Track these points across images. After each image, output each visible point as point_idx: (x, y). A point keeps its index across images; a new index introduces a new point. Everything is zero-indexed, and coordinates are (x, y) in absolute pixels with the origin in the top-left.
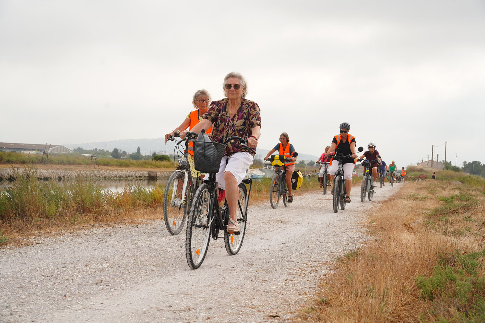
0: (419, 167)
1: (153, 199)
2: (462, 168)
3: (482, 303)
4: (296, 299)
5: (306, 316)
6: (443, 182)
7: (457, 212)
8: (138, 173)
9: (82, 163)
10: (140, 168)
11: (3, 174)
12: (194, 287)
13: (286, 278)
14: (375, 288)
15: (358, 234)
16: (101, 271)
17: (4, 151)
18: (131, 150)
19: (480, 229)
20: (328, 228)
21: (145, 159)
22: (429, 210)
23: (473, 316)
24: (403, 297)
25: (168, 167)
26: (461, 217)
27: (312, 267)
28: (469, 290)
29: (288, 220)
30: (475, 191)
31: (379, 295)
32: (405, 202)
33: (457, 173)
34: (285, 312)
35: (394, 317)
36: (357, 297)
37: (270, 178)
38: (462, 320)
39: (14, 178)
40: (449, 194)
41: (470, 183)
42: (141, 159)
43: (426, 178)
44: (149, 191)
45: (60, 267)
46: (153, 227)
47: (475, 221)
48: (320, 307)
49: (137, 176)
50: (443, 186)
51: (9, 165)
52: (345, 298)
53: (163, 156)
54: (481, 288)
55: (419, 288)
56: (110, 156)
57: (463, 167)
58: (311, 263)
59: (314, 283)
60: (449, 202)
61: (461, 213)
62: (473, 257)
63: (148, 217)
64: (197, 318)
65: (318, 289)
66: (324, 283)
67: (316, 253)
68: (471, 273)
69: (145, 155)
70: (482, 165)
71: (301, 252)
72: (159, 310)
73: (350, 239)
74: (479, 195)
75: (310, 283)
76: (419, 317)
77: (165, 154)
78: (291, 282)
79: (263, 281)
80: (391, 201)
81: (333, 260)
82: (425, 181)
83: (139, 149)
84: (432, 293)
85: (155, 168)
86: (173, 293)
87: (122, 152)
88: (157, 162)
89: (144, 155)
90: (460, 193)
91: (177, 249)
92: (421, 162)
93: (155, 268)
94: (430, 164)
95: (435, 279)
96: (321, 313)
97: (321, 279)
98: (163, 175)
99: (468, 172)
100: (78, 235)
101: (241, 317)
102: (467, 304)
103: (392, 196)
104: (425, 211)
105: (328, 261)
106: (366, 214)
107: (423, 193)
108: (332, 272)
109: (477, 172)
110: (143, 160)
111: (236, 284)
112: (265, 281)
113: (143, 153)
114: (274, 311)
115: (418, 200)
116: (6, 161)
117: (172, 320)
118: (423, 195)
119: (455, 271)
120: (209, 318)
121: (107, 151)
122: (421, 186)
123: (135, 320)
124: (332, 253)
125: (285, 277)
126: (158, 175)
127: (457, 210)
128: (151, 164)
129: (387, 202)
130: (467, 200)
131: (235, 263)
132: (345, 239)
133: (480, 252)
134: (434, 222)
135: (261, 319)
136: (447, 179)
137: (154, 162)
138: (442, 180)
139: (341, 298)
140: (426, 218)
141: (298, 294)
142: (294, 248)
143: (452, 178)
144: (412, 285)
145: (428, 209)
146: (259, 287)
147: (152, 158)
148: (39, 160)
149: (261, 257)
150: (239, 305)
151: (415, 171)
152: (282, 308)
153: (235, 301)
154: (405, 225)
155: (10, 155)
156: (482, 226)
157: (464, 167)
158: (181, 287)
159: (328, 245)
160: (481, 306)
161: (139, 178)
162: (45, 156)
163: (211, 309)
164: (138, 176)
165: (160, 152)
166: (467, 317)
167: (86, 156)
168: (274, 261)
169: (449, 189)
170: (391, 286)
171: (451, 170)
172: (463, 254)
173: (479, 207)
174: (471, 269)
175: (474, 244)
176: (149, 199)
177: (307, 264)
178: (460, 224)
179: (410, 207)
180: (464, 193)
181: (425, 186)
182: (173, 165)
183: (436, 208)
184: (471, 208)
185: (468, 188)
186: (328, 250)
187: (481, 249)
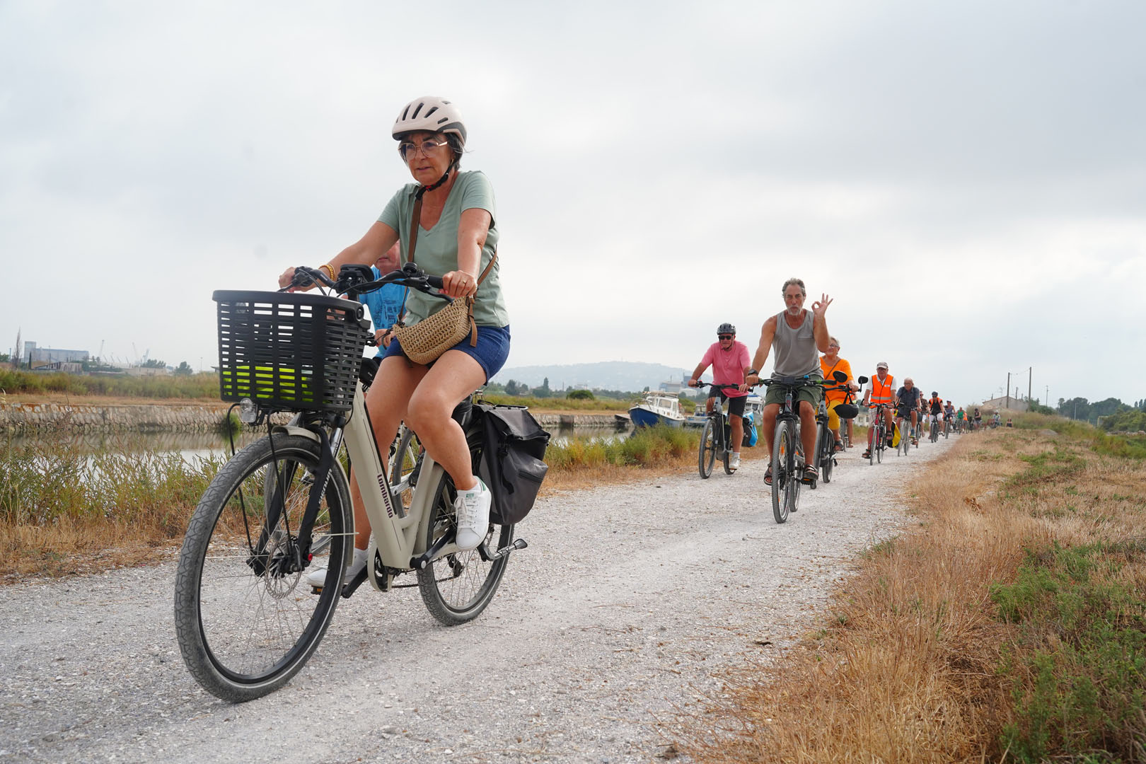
0: (987, 408)
2: (1057, 409)
3: (1102, 628)
4: (798, 616)
5: (814, 643)
6: (1025, 431)
7: (1052, 479)
8: (546, 417)
10: (549, 410)
12: (637, 595)
13: (779, 583)
14: (924, 600)
15: (892, 515)
18: (535, 383)
19: (1091, 508)
20: (843, 504)
21: (555, 396)
22: (1006, 476)
23: (1087, 648)
24: (970, 617)
25: (590, 409)
26: (1059, 488)
27: (820, 566)
28: (1080, 606)
30: (1080, 446)
31: (931, 613)
32: (966, 464)
33: (1049, 417)
34: (780, 636)
35: (955, 648)
36: (895, 615)
38: (1071, 655)
40: (1038, 451)
41: (1070, 433)
42: (550, 396)
44: (565, 445)
46: (572, 500)
47: (1082, 494)
48: (836, 629)
50: (1026, 438)
52: (877, 616)
53: (583, 391)
54: (1098, 604)
55: (996, 602)
56: (504, 392)
57: (1059, 407)
58: (818, 559)
59: (825, 592)
60: (1037, 463)
61: (1059, 482)
62: (1083, 552)
63: (563, 486)
64: (643, 643)
65: (830, 600)
66: (840, 591)
67: (825, 544)
68: (1079, 579)
69: (556, 391)
70: (1090, 404)
71: (801, 542)
72: (583, 630)
73: (879, 523)
74: (1087, 452)
75: (818, 591)
76: (997, 648)
77: (585, 388)
78: (787, 589)
79: (743, 587)
80: (942, 462)
81: (854, 555)
83: (546, 381)
84: (1016, 611)
85: (571, 410)
86: (605, 604)
87: (521, 386)
88: (574, 400)
89: (554, 390)
90: (1056, 449)
91: (608, 535)
92: (990, 399)
93: (576, 565)
94: (1004, 402)
95: (1021, 588)
96: (839, 639)
97: (836, 586)
98: (583, 421)
99: (1066, 416)
101: (712, 643)
102: (1076, 629)
103: (944, 454)
104: (999, 478)
105: (846, 556)
106: (903, 483)
107: (995, 450)
108: (854, 574)
109: (1082, 416)
110: (553, 398)
111: (702, 590)
112: (748, 587)
113: (553, 387)
114: (763, 635)
115: (986, 461)
117: (605, 646)
118: (995, 452)
119: (1054, 575)
120: (661, 644)
121: (499, 385)
122: (990, 438)
123: (548, 644)
124: (852, 544)
125: (777, 581)
126: (575, 421)
127: (1052, 476)
128: (565, 404)
130: (1069, 461)
131: (699, 558)
132: (870, 522)
133: (1093, 545)
134: (1015, 495)
135: (742, 648)
136: (1032, 426)
137: (569, 401)
138: (1025, 429)
139: (869, 616)
140: (1000, 490)
141: (800, 608)
142: (790, 535)
143: (1041, 424)
144: (983, 597)
145: (1003, 476)
146: (738, 596)
147: (566, 395)
149: (739, 550)
150: (707, 625)
152: (774, 630)
153: (701, 618)
154: (968, 500)
156: (1093, 503)
157: (1061, 408)
158: (616, 595)
159: (844, 532)
160: (1099, 632)
161: (547, 425)
163: (663, 629)
164: (545, 422)
165: (578, 385)
166: (1078, 650)
168: (760, 556)
169: (1037, 443)
170: (950, 600)
171: (1039, 412)
172: (1064, 549)
173: (1088, 473)
174: (1079, 573)
175: (1082, 531)
176: (564, 458)
177: (812, 562)
178: (1058, 499)
179: (975, 471)
180: (1062, 449)
181: (998, 438)
182: (597, 406)
183: (1018, 473)
184: (1076, 474)
185: (1068, 442)
186: (844, 539)
187: (1094, 540)
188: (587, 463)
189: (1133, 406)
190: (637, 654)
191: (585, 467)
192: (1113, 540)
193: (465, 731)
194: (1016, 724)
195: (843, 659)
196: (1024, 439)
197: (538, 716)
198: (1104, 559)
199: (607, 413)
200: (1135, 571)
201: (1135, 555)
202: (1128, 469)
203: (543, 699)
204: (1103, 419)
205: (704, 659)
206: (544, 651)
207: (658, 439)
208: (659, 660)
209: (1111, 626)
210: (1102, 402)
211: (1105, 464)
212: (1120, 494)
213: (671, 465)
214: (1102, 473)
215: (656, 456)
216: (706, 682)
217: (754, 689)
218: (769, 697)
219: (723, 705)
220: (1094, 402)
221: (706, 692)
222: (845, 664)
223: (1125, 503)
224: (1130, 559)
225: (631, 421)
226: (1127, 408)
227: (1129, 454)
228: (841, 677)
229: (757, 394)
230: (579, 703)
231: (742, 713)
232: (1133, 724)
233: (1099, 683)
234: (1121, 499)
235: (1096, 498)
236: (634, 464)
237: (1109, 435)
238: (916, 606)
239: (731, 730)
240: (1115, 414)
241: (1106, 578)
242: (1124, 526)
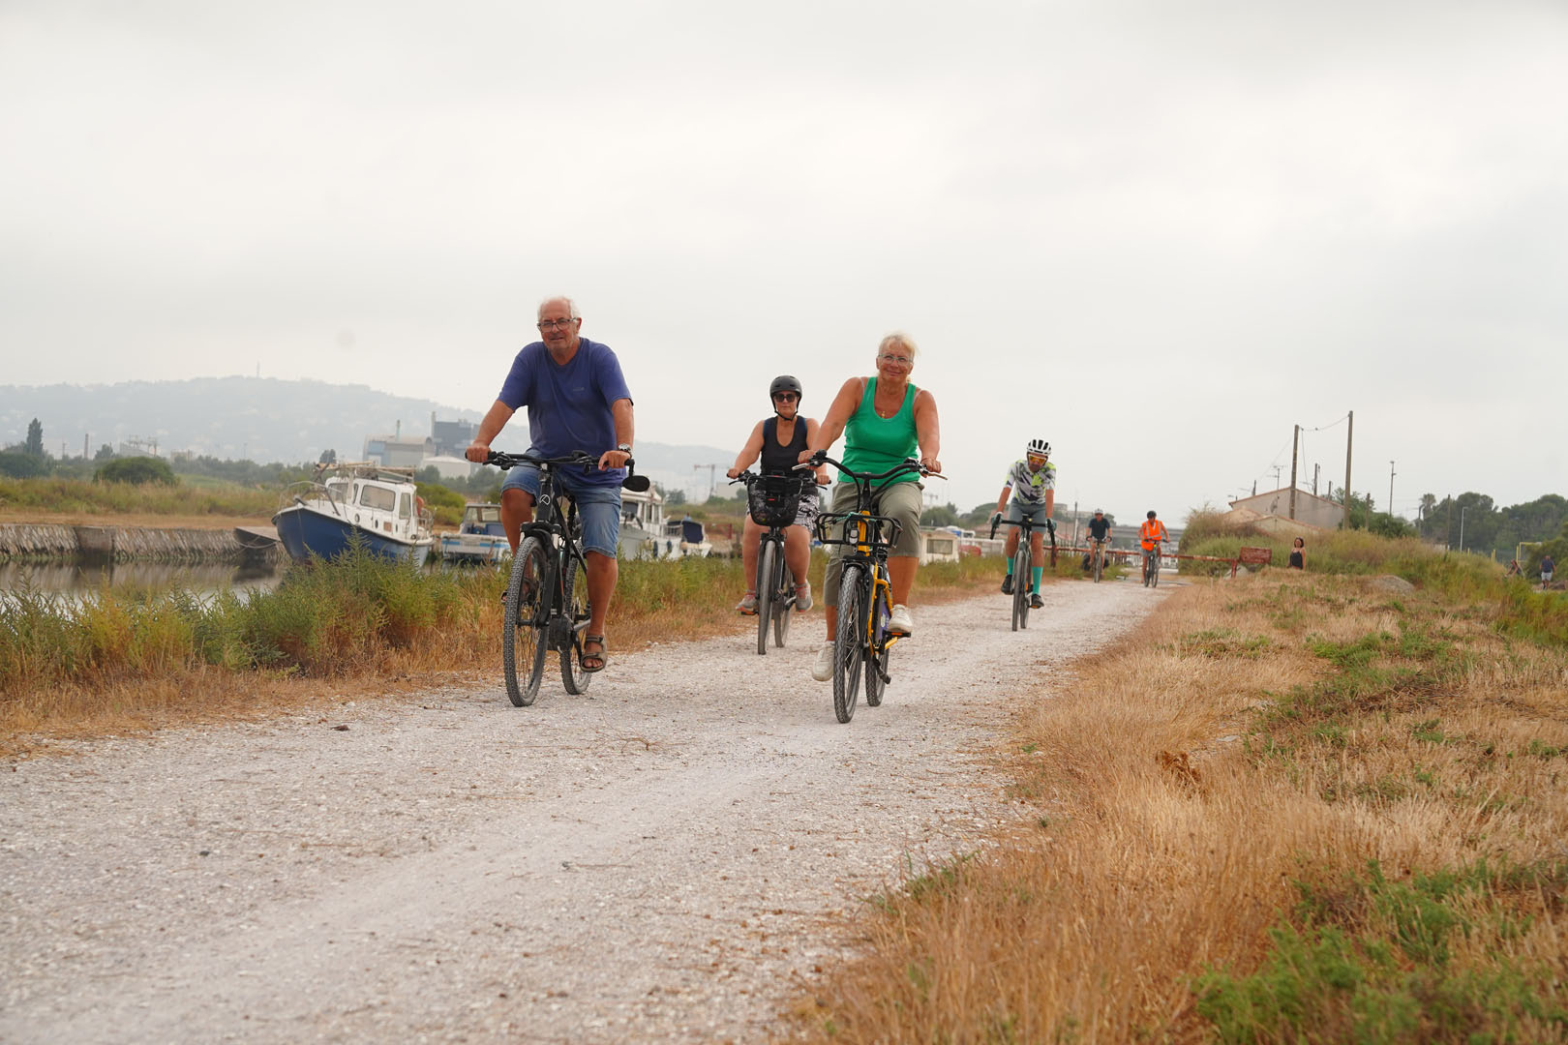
0: (1240, 517)
1: (89, 648)
2: (1418, 521)
6: (1334, 580)
7: (1383, 703)
8: (31, 534)
10: (40, 513)
12: (252, 1024)
15: (969, 799)
19: (1473, 775)
20: (845, 772)
21: (60, 473)
22: (1271, 695)
26: (1399, 726)
29: (673, 740)
30: (1466, 618)
32: (1172, 663)
33: (1394, 543)
40: (1358, 632)
41: (1445, 585)
42: (45, 473)
43: (1267, 561)
44: (74, 612)
46: (87, 767)
47: (1456, 741)
49: (24, 550)
50: (1333, 597)
53: (144, 460)
55: (1208, 1018)
57: (1422, 518)
58: (763, 918)
60: (1352, 662)
61: (1400, 711)
62: (1437, 889)
63: (66, 727)
65: (783, 1028)
66: (810, 1005)
67: (785, 877)
68: (1421, 957)
69: (65, 457)
70: (1499, 510)
71: (722, 872)
73: (934, 820)
74: (1481, 633)
75: (750, 1004)
77: (150, 452)
78: (670, 999)
80: (1116, 660)
81: (856, 906)
82: (1264, 575)
83: (35, 430)
85: (106, 514)
88: (114, 486)
89: (58, 456)
90: (1402, 625)
91: (184, 862)
92: (1249, 495)
93: (84, 946)
94: (1284, 505)
95: (1270, 982)
97: (800, 986)
98: (143, 545)
99: (1439, 540)
103: (1120, 639)
104: (1253, 702)
105: (836, 910)
106: (1008, 714)
107: (1252, 627)
109: (1478, 541)
110: (54, 480)
111: (436, 1008)
112: (563, 995)
113: (54, 447)
115: (1225, 656)
118: (1249, 635)
122: (1243, 598)
124: (855, 876)
125: (648, 982)
126: (119, 546)
127: (1382, 696)
128: (87, 496)
129: (1097, 664)
130: (1427, 656)
131: (438, 921)
132: (911, 820)
133: (1468, 871)
134: (1287, 746)
136: (1353, 566)
137: (101, 488)
138: (1334, 572)
140: (1254, 730)
142: (693, 856)
143: (1374, 562)
145: (1265, 694)
146: (533, 1021)
147: (93, 469)
149: (550, 896)
151: (1222, 534)
154: (1168, 759)
156: (1480, 764)
157: (1426, 520)
158: (193, 1026)
161: (34, 558)
165: (131, 442)
168: (606, 912)
169: (1360, 611)
171: (1372, 530)
173: (1471, 687)
174: (1425, 941)
175: (1445, 837)
176: (71, 648)
177: (745, 925)
178: (1395, 754)
179: (1194, 683)
180: (1418, 625)
181: (1261, 598)
182: (185, 502)
183: (1298, 689)
184: (1442, 690)
185: (1436, 608)
186: (837, 864)
187: (1471, 857)
188: (141, 661)
191: (134, 674)
192: (1517, 858)
196: (1329, 601)
198: (1489, 904)
199: (213, 522)
200: (1562, 933)
204: (1529, 549)
207: (345, 594)
210: (1527, 506)
212: (1548, 743)
213: (384, 669)
214: (1507, 686)
215: (341, 641)
220: (1509, 505)
224: (1555, 905)
225: (280, 547)
235: (1489, 752)
236: (275, 665)
238: (1000, 1033)
240: (1559, 538)
241: (1489, 950)
242: (1549, 823)
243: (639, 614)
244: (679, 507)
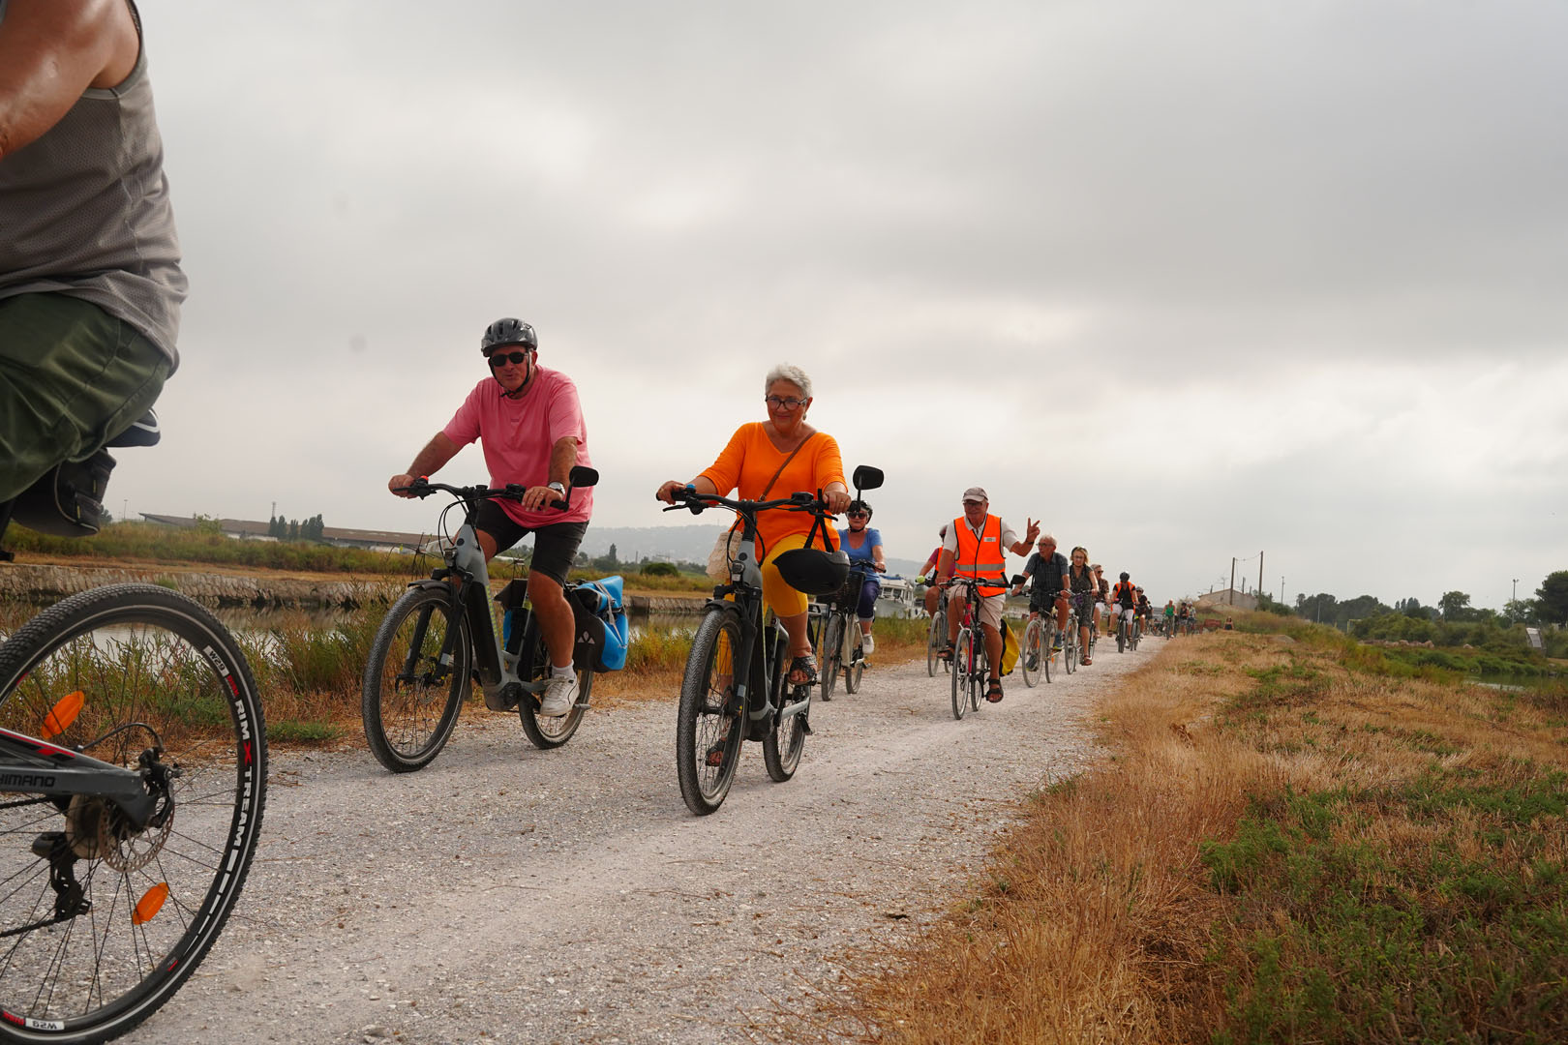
0: (1204, 604)
1: (642, 656)
2: (1296, 607)
3: (1344, 903)
4: (945, 880)
5: (965, 917)
6: (1254, 637)
7: (1286, 702)
9: (495, 575)
11: (331, 593)
12: (728, 847)
13: (921, 834)
14: (1113, 861)
15: (1075, 744)
16: (532, 806)
17: (336, 545)
18: (597, 551)
19: (1335, 741)
21: (626, 569)
22: (1227, 696)
23: (1325, 930)
24: (1173, 884)
25: (673, 589)
26: (1295, 714)
27: (976, 813)
28: (1317, 873)
29: (925, 709)
30: (1324, 658)
31: (1123, 878)
32: (1175, 678)
33: (1284, 618)
34: (920, 907)
35: (1152, 927)
36: (1074, 881)
37: (888, 618)
38: (1303, 938)
39: (354, 602)
40: (1269, 664)
41: (1312, 641)
42: (617, 570)
45: (448, 794)
46: (642, 715)
47: (1325, 723)
48: (995, 899)
50: (1254, 646)
51: (345, 576)
52: (1050, 881)
53: (664, 564)
54: (1341, 871)
55: (1207, 864)
57: (1298, 606)
58: (975, 802)
59: (983, 848)
60: (1268, 680)
61: (1295, 706)
62: (1323, 799)
63: (630, 694)
64: (733, 914)
65: (988, 860)
66: (1002, 847)
67: (985, 782)
68: (1317, 837)
69: (627, 562)
70: (1338, 602)
71: (953, 778)
72: (652, 895)
73: (1057, 755)
74: (1332, 666)
75: (973, 847)
76: (1207, 928)
77: (667, 561)
78: (932, 843)
79: (873, 838)
80: (1145, 675)
81: (1022, 798)
82: (1217, 633)
83: (613, 549)
84: (1234, 878)
85: (646, 590)
86: (683, 859)
88: (651, 577)
89: (623, 562)
90: (1293, 661)
92: (1209, 593)
93: (646, 804)
94: (1227, 598)
95: (1241, 847)
96: (999, 912)
97: (998, 839)
98: (663, 605)
99: (1307, 618)
100: (484, 728)
101: (828, 915)
102: (1310, 904)
105: (1011, 800)
106: (1091, 701)
107: (1212, 660)
108: (1021, 824)
109: (1328, 618)
110: (621, 573)
111: (816, 843)
112: (878, 838)
113: (622, 558)
114: (897, 905)
115: (1201, 675)
116: (340, 568)
117: (680, 917)
118: (1213, 664)
119: (1285, 831)
120: (759, 916)
122: (1207, 645)
123: (602, 914)
124: (1020, 782)
125: (920, 832)
126: (651, 605)
127: (1286, 698)
128: (639, 582)
130: (1309, 678)
131: (814, 798)
132: (1046, 754)
133: (1337, 791)
134: (1237, 722)
135: (869, 922)
136: (1263, 630)
137: (644, 577)
138: (1253, 633)
139: (1039, 882)
140: (1218, 714)
141: (947, 869)
142: (938, 770)
144: (1191, 858)
145: (1223, 695)
146: (865, 851)
147: (640, 569)
148: (407, 567)
149: (868, 787)
150: (822, 890)
152: (913, 899)
153: (813, 880)
154: (1175, 728)
155: (346, 554)
156: (1339, 735)
157: (1300, 607)
158: (699, 847)
159: (1012, 766)
160: (1341, 908)
162: (419, 557)
163: (763, 895)
166: (1313, 932)
167: (505, 561)
168: (896, 797)
169: (1269, 653)
170: (1147, 860)
171: (1272, 611)
172: (1299, 795)
173: (1332, 694)
174: (1317, 828)
175: (1323, 773)
176: (634, 656)
177: (966, 806)
178: (1293, 729)
179: (1186, 688)
180: (1300, 662)
181: (1217, 645)
182: (683, 585)
183: (1241, 693)
184: (1317, 696)
185: (1308, 652)
186: (1010, 776)
187: (1338, 784)
188: (665, 663)
189: (1394, 607)
190: (724, 928)
191: (662, 670)
192: (1363, 785)
193: (482, 1034)
194: (1229, 1030)
195: (1004, 939)
196: (1252, 647)
197: (585, 1013)
198: (1350, 810)
199: (696, 595)
200: (1389, 826)
201: (1391, 806)
202: (1385, 691)
203: (592, 989)
204: (1354, 623)
205: (816, 937)
206: (596, 923)
208: (755, 938)
209: (1356, 899)
210: (1352, 600)
211: (1355, 683)
212: (1374, 724)
214: (1351, 695)
216: (818, 969)
217: (882, 979)
218: (902, 990)
219: (840, 1000)
220: (1344, 600)
221: (816, 983)
222: (1006, 946)
223: (1380, 736)
224: (1385, 811)
226: (1386, 609)
227: (1387, 671)
228: (1000, 965)
229: (901, 576)
230: (642, 995)
231: (864, 1012)
232: (1381, 1032)
233: (1338, 977)
234: (1375, 731)
235: (1343, 728)
237: (1361, 645)
238: (1103, 868)
239: (849, 1035)
240: (1370, 617)
241: (1352, 835)
242: (1377, 767)
243: (905, 646)
244: (921, 592)
